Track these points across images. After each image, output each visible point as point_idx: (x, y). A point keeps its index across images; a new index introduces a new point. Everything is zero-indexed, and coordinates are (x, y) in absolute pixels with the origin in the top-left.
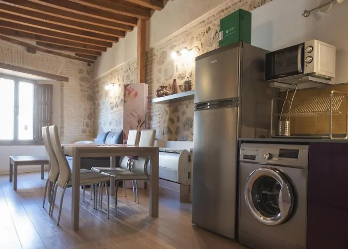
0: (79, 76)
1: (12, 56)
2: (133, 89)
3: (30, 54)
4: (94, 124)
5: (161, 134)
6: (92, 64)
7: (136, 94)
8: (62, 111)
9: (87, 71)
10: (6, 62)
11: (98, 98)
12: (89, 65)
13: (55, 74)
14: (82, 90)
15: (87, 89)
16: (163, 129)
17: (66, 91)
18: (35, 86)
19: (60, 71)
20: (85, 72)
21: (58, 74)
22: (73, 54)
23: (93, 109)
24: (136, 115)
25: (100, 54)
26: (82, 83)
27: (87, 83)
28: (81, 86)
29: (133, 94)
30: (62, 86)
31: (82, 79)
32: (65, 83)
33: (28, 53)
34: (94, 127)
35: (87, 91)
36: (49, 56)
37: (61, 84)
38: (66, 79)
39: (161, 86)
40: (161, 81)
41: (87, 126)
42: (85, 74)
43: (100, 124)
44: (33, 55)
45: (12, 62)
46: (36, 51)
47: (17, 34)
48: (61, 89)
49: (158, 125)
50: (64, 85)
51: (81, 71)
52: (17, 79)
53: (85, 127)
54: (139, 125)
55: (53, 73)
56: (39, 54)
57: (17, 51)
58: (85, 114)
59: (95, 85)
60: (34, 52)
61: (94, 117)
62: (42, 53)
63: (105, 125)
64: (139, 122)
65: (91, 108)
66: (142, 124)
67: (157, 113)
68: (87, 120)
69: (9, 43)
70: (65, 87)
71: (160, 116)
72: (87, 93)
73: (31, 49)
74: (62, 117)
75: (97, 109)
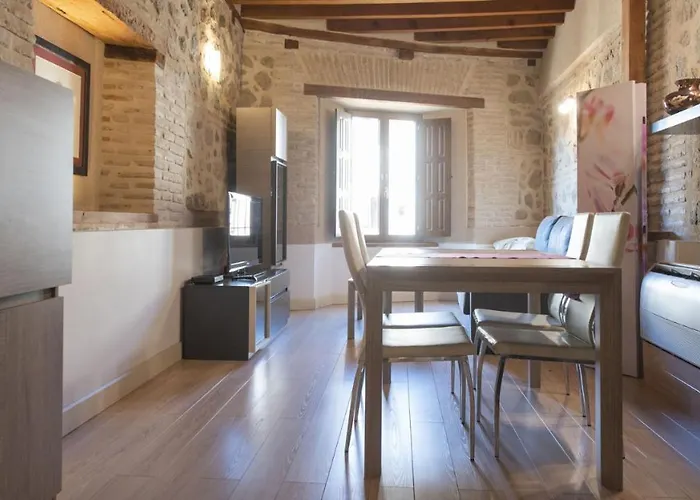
0: (509, 91)
1: (371, 71)
2: (601, 103)
3: (405, 61)
4: (545, 198)
5: (689, 222)
6: (538, 60)
7: (609, 116)
8: (471, 173)
9: (527, 78)
10: (361, 86)
11: (552, 135)
12: (532, 63)
13: (454, 95)
14: (515, 123)
15: (528, 119)
16: (694, 209)
17: (479, 127)
18: (417, 125)
19: (465, 86)
20: (523, 79)
21: (461, 95)
22: (492, 45)
23: (542, 163)
24: (610, 173)
25: (551, 32)
26: (514, 106)
27: (527, 105)
28: (513, 113)
29: (601, 114)
30: (470, 119)
31: (513, 98)
32: (475, 111)
33: (400, 61)
34: (545, 205)
35: (527, 124)
36: (443, 59)
37: (469, 114)
38: (479, 103)
39: (680, 82)
40: (689, 66)
41: (529, 203)
42: (522, 86)
43: (556, 198)
44: (410, 62)
45: (372, 83)
46: (415, 54)
47: (377, 26)
48: (470, 126)
49: (682, 195)
50: (475, 114)
51: (512, 80)
52: (384, 116)
53: (523, 206)
54: (621, 199)
55: (450, 94)
56: (421, 58)
57: (381, 60)
58: (523, 177)
59: (545, 107)
60: (411, 57)
61: (546, 181)
62: (427, 55)
63: (564, 201)
64: (618, 190)
65: (537, 162)
66: (628, 195)
67: (679, 163)
68: (529, 190)
69: (365, 48)
70: (475, 120)
71: (687, 169)
72: (527, 128)
73: (406, 52)
74: (471, 184)
75: (550, 161)
